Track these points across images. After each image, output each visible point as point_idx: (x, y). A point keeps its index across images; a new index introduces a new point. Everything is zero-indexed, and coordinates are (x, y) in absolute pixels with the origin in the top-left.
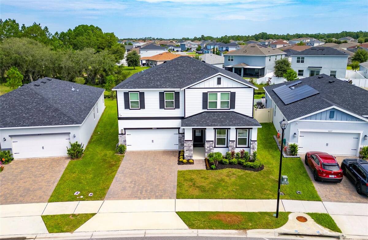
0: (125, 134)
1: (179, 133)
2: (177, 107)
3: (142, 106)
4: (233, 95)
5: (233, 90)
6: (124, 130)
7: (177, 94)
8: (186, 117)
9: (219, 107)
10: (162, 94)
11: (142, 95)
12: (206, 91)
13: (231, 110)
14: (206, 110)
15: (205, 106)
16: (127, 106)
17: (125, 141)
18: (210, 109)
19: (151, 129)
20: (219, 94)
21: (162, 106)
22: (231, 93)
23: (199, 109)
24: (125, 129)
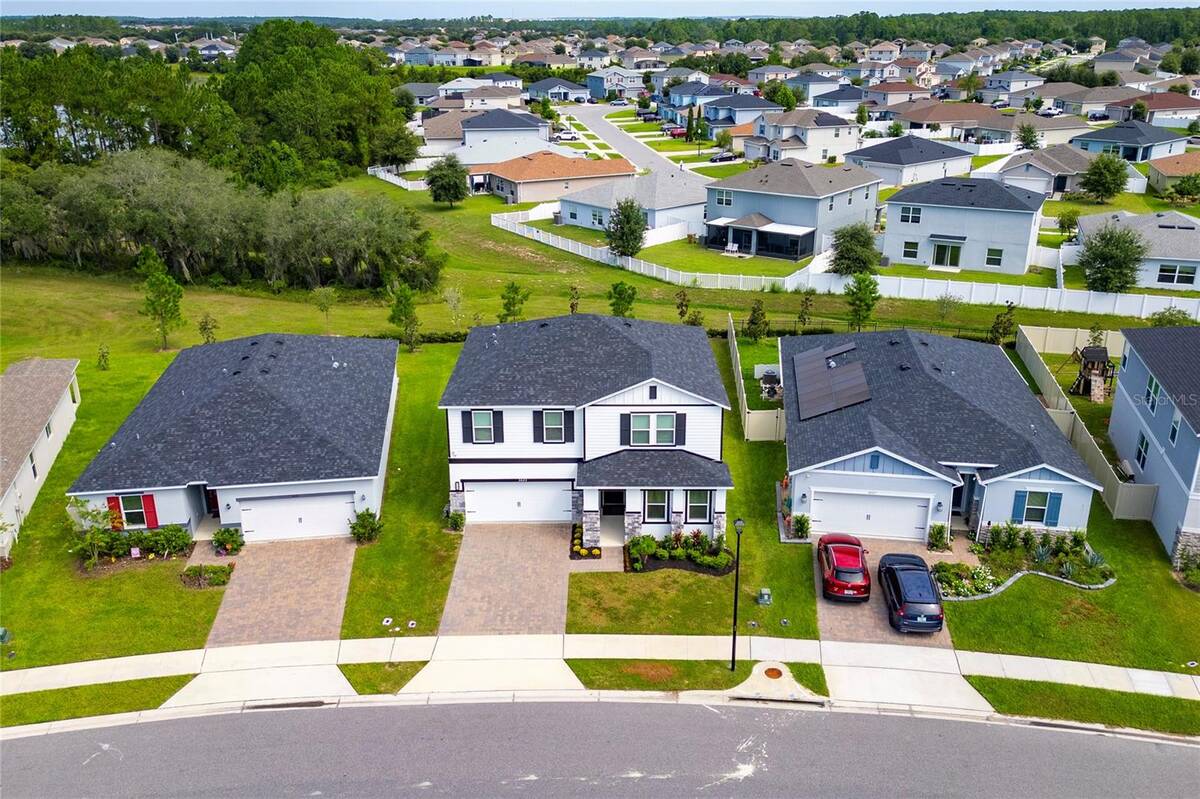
0: (463, 491)
1: (573, 490)
2: (570, 438)
3: (499, 437)
4: (681, 420)
5: (680, 410)
6: (461, 484)
7: (569, 415)
8: (587, 459)
9: (653, 440)
10: (538, 415)
11: (498, 416)
12: (626, 410)
13: (678, 447)
14: (628, 447)
15: (625, 438)
16: (468, 437)
17: (463, 505)
18: (635, 445)
19: (517, 480)
20: (653, 417)
21: (538, 437)
22: (678, 415)
23: (613, 445)
24: (463, 481)
